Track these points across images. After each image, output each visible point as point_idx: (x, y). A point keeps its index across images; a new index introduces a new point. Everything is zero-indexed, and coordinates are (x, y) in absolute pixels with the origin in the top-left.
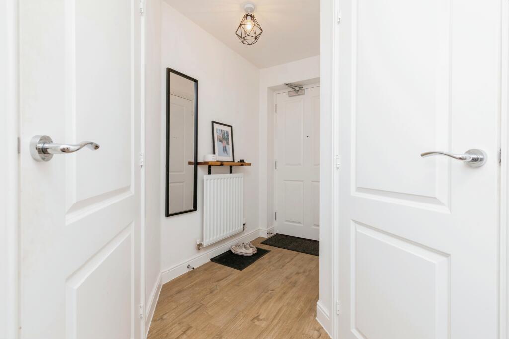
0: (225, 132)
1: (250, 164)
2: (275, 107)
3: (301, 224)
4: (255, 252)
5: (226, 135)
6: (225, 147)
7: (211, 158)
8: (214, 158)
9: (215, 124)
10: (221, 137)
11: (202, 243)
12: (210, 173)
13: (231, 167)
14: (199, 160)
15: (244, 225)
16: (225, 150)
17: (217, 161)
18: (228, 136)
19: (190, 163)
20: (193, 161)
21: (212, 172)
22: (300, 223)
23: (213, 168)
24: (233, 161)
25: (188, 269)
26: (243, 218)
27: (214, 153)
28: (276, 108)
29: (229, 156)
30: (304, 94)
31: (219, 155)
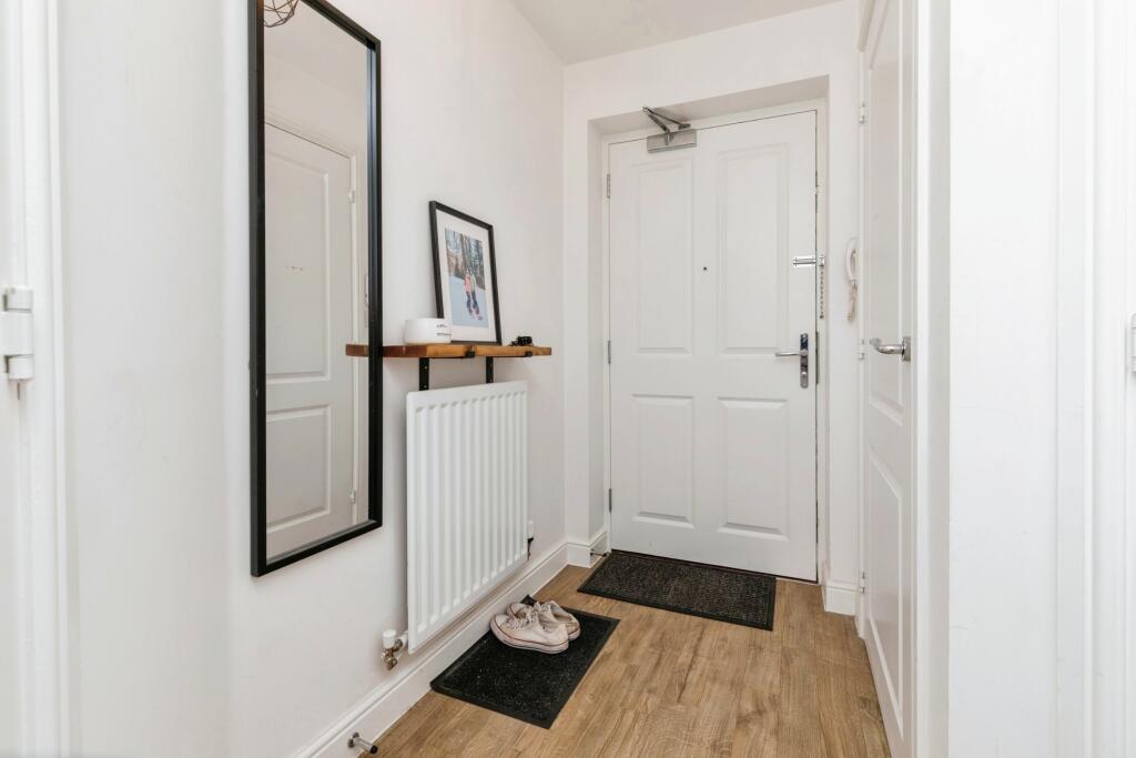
0: (473, 243)
1: (548, 352)
2: (605, 181)
3: (687, 521)
4: (575, 636)
5: (474, 253)
6: (474, 294)
7: (429, 332)
8: (441, 330)
9: (439, 213)
10: (461, 261)
11: (403, 639)
12: (424, 384)
13: (489, 361)
14: (389, 339)
15: (530, 541)
16: (472, 303)
17: (453, 342)
18: (480, 257)
19: (353, 350)
20: (365, 342)
21: (432, 380)
22: (683, 519)
23: (434, 366)
24: (499, 341)
25: (352, 751)
26: (529, 519)
27: (440, 313)
28: (609, 186)
29: (487, 326)
30: (694, 145)
31: (455, 322)
